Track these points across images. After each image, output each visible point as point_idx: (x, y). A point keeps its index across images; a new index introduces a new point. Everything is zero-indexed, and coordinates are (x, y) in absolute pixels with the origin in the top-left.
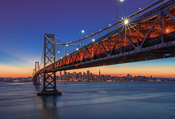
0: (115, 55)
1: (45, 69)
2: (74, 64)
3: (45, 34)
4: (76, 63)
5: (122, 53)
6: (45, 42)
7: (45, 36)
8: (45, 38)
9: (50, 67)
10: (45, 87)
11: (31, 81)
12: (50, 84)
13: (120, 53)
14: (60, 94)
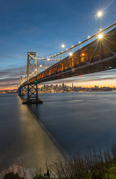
0: (95, 62)
1: (28, 81)
2: (55, 74)
3: (28, 52)
4: (57, 73)
5: (101, 59)
6: (28, 59)
7: (28, 54)
8: (28, 56)
9: (33, 79)
10: (29, 97)
11: (16, 93)
12: (33, 94)
13: (99, 60)
14: (41, 102)
